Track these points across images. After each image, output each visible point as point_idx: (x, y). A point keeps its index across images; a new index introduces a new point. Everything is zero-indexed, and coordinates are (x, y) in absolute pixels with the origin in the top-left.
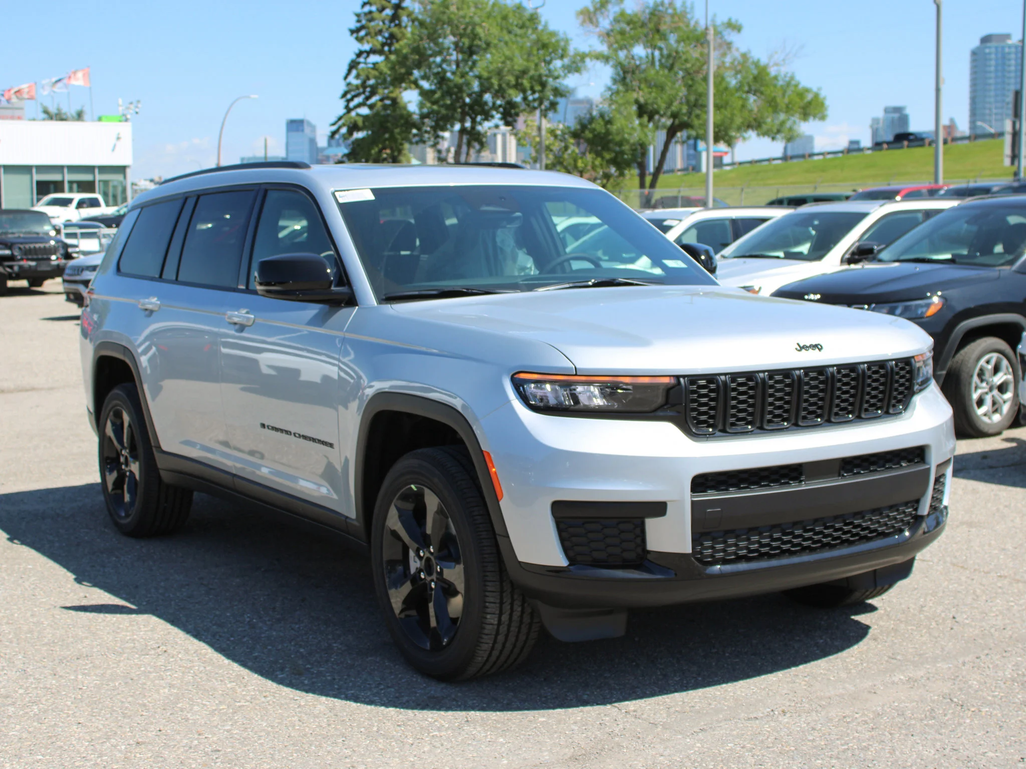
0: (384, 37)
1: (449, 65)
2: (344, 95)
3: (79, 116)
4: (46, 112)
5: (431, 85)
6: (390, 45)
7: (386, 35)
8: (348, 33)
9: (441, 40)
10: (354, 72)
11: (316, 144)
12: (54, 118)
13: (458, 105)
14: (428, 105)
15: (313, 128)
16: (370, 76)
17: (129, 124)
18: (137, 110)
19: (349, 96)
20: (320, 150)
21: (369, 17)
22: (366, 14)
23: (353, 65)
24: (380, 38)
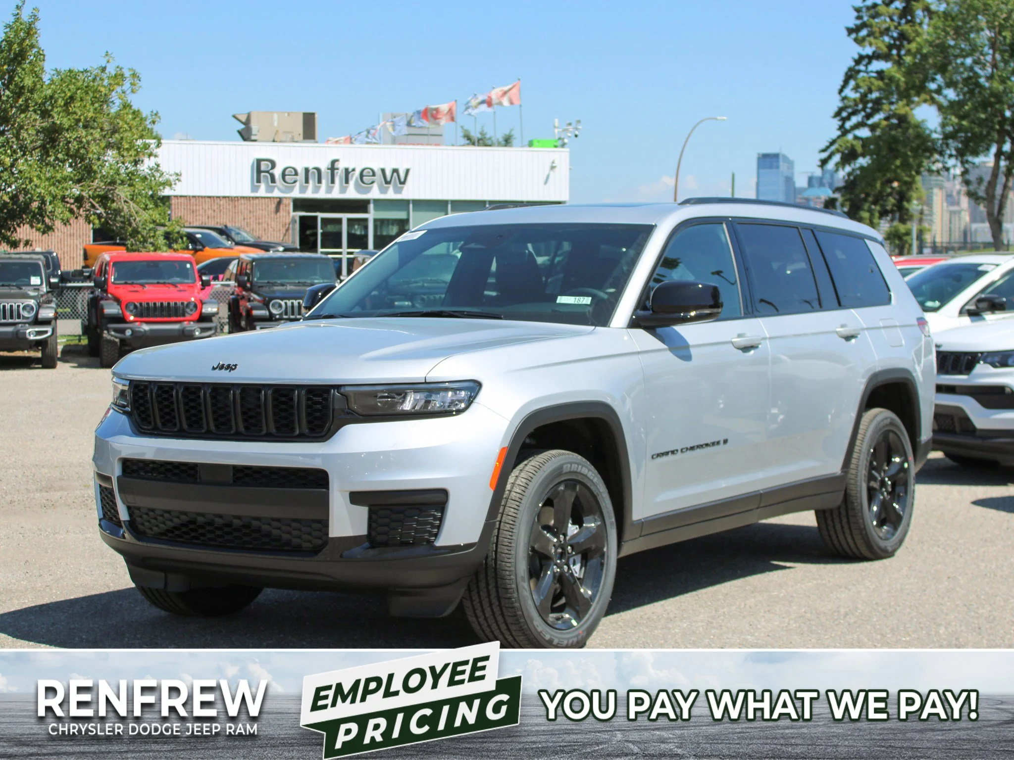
0: (892, 37)
1: (983, 67)
2: (838, 114)
3: (507, 141)
4: (468, 137)
5: (958, 95)
6: (899, 48)
7: (895, 35)
8: (846, 33)
9: (972, 36)
10: (852, 83)
11: (794, 183)
12: (476, 143)
13: (996, 120)
14: (954, 120)
15: (791, 164)
16: (873, 88)
17: (566, 149)
18: (577, 133)
19: (844, 114)
20: (797, 191)
21: (872, 12)
22: (868, 8)
23: (851, 74)
24: (886, 39)
